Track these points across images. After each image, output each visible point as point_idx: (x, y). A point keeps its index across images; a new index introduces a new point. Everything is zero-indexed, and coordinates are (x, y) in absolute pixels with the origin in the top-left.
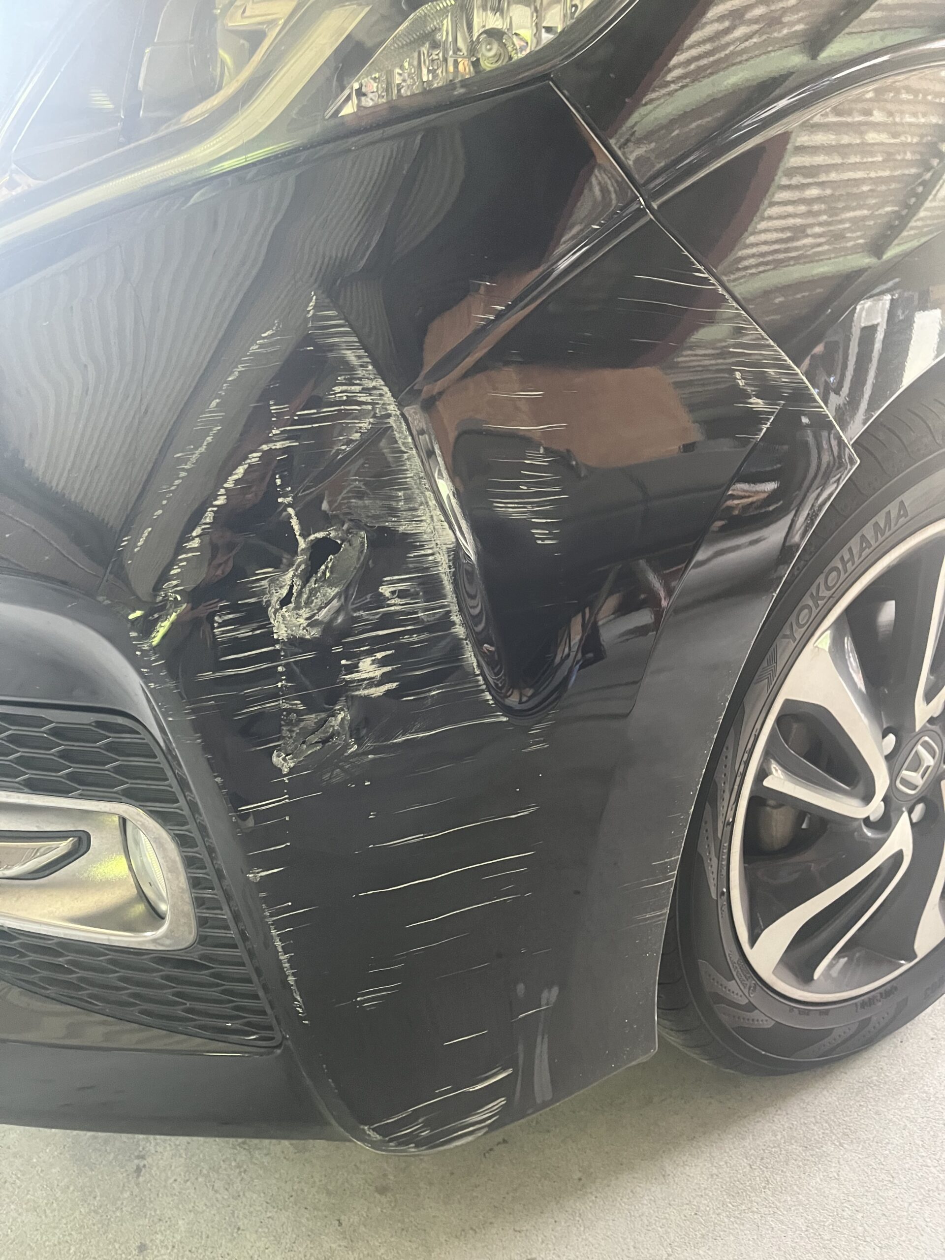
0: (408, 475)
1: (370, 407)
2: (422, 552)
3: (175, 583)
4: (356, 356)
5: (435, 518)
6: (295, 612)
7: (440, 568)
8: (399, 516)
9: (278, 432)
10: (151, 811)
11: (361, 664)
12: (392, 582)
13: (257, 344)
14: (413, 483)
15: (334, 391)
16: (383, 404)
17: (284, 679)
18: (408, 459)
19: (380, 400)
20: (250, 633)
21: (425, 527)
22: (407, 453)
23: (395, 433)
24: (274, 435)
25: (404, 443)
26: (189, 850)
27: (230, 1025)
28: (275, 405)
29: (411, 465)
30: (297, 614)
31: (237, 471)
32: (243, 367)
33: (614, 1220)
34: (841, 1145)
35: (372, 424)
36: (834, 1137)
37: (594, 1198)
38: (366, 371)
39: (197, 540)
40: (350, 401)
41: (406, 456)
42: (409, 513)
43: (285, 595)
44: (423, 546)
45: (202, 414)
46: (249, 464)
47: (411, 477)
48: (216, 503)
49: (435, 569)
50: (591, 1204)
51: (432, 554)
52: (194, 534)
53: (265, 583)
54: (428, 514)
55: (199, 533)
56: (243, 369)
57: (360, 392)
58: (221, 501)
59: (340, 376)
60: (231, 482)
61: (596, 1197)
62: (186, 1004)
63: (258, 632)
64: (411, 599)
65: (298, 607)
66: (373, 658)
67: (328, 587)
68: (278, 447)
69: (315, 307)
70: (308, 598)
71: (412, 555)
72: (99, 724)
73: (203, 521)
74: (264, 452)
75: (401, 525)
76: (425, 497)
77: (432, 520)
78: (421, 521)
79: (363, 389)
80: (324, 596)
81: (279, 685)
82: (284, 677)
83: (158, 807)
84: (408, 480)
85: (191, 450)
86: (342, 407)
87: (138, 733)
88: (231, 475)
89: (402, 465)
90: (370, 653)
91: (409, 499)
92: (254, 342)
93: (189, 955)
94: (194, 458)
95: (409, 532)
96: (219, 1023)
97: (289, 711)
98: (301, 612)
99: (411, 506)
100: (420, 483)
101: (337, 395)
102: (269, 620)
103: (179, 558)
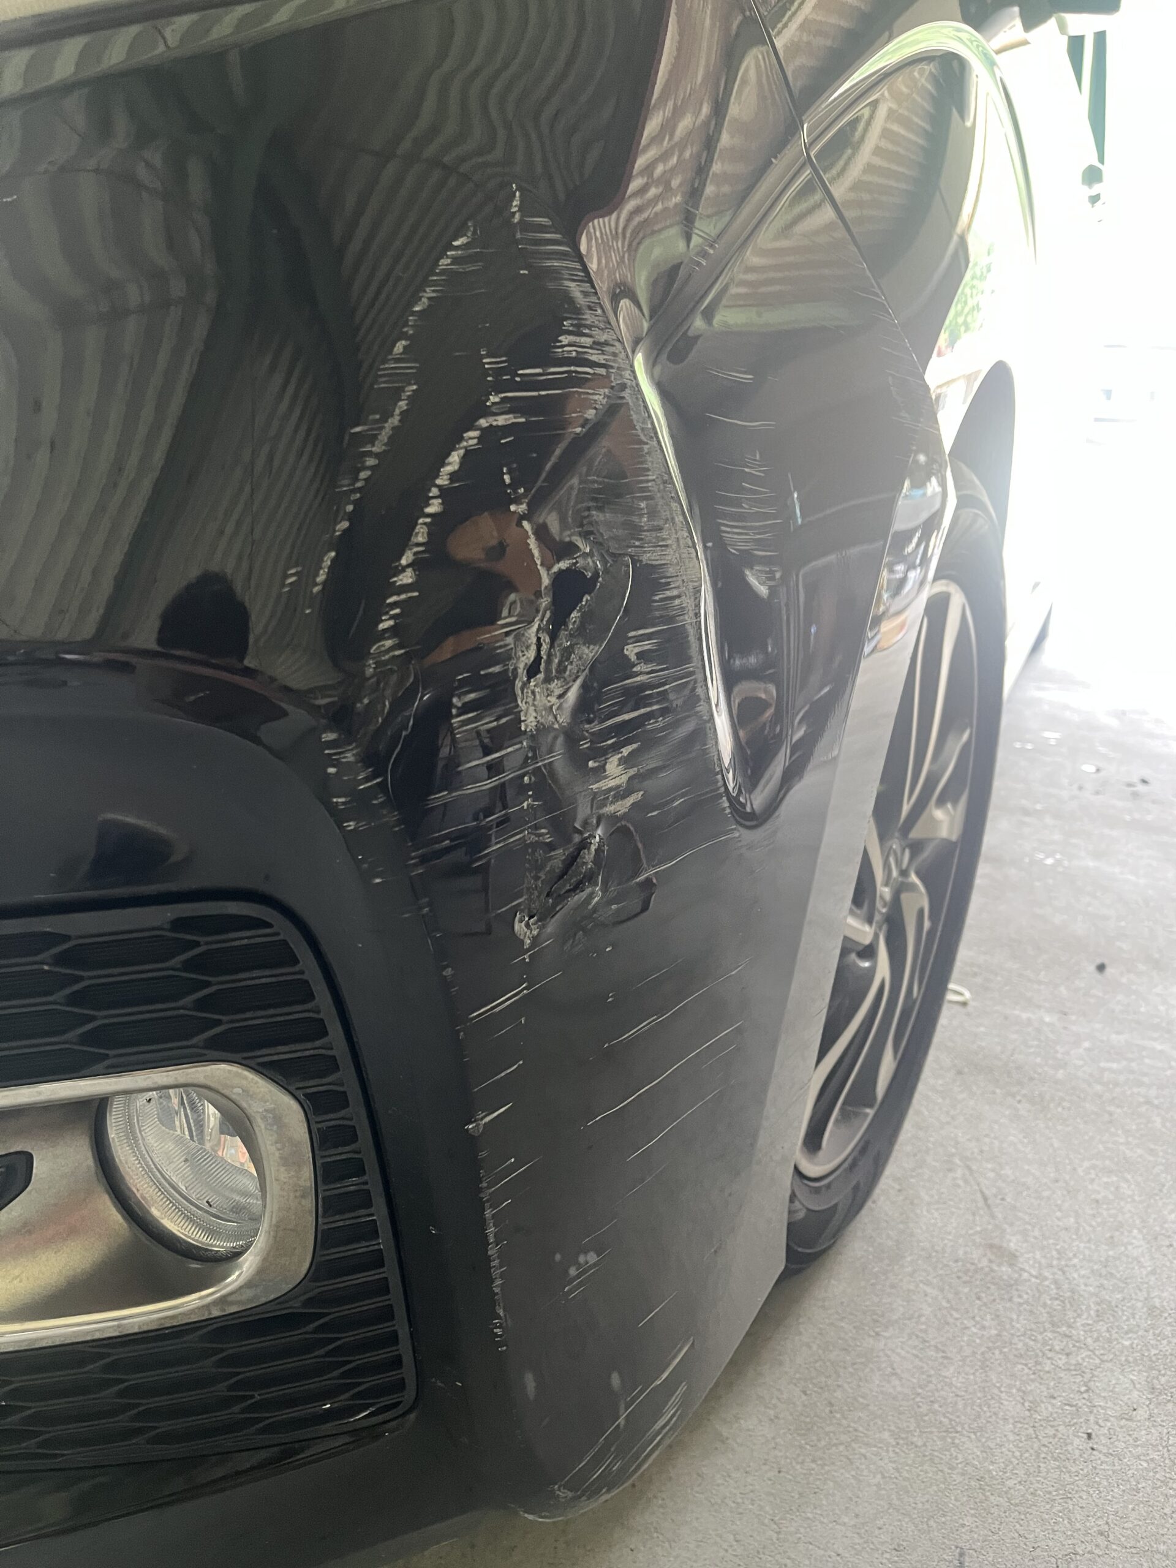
0: (650, 478)
1: (603, 371)
2: (668, 593)
3: (389, 643)
4: (582, 292)
5: (682, 542)
6: (545, 686)
7: (686, 617)
8: (642, 539)
9: (497, 400)
10: (263, 1065)
11: (608, 767)
12: (638, 639)
13: (448, 257)
14: (655, 489)
15: (561, 341)
16: (618, 368)
17: (530, 796)
18: (649, 453)
19: (614, 361)
20: (495, 723)
21: (671, 556)
22: (647, 444)
23: (632, 413)
24: (494, 404)
25: (643, 429)
26: (332, 1116)
27: (328, 1406)
28: (488, 356)
29: (652, 462)
30: (547, 689)
31: (450, 459)
32: (434, 291)
33: (697, 1519)
34: (877, 1334)
35: (609, 397)
36: (867, 1328)
37: (660, 1502)
38: (596, 316)
39: (409, 572)
40: (581, 361)
41: (646, 447)
42: (654, 534)
43: (532, 659)
44: (668, 584)
45: (384, 364)
46: (465, 448)
47: (654, 480)
48: (429, 510)
49: (681, 618)
50: (661, 1510)
51: (679, 596)
52: (404, 562)
53: (510, 640)
54: (674, 536)
55: (410, 561)
56: (434, 295)
57: (591, 348)
58: (434, 507)
59: (566, 319)
60: (445, 477)
61: (663, 1499)
62: (252, 1397)
63: (504, 720)
64: (658, 664)
65: (548, 680)
66: (620, 755)
67: (584, 644)
68: (500, 423)
69: (521, 208)
70: (560, 663)
71: (657, 598)
72: (180, 924)
73: (414, 540)
74: (483, 430)
75: (645, 552)
76: (671, 510)
77: (679, 545)
78: (666, 546)
79: (594, 343)
80: (580, 658)
81: (525, 805)
82: (530, 793)
83: (281, 1053)
84: (650, 484)
85: (377, 421)
86: (572, 368)
87: (268, 925)
88: (443, 465)
89: (642, 463)
90: (616, 748)
91: (653, 513)
92: (443, 255)
93: (283, 1306)
94: (384, 436)
95: (654, 563)
96: (309, 1409)
97: (535, 846)
98: (552, 686)
99: (655, 523)
100: (664, 490)
101: (565, 349)
102: (516, 701)
103: (389, 601)
